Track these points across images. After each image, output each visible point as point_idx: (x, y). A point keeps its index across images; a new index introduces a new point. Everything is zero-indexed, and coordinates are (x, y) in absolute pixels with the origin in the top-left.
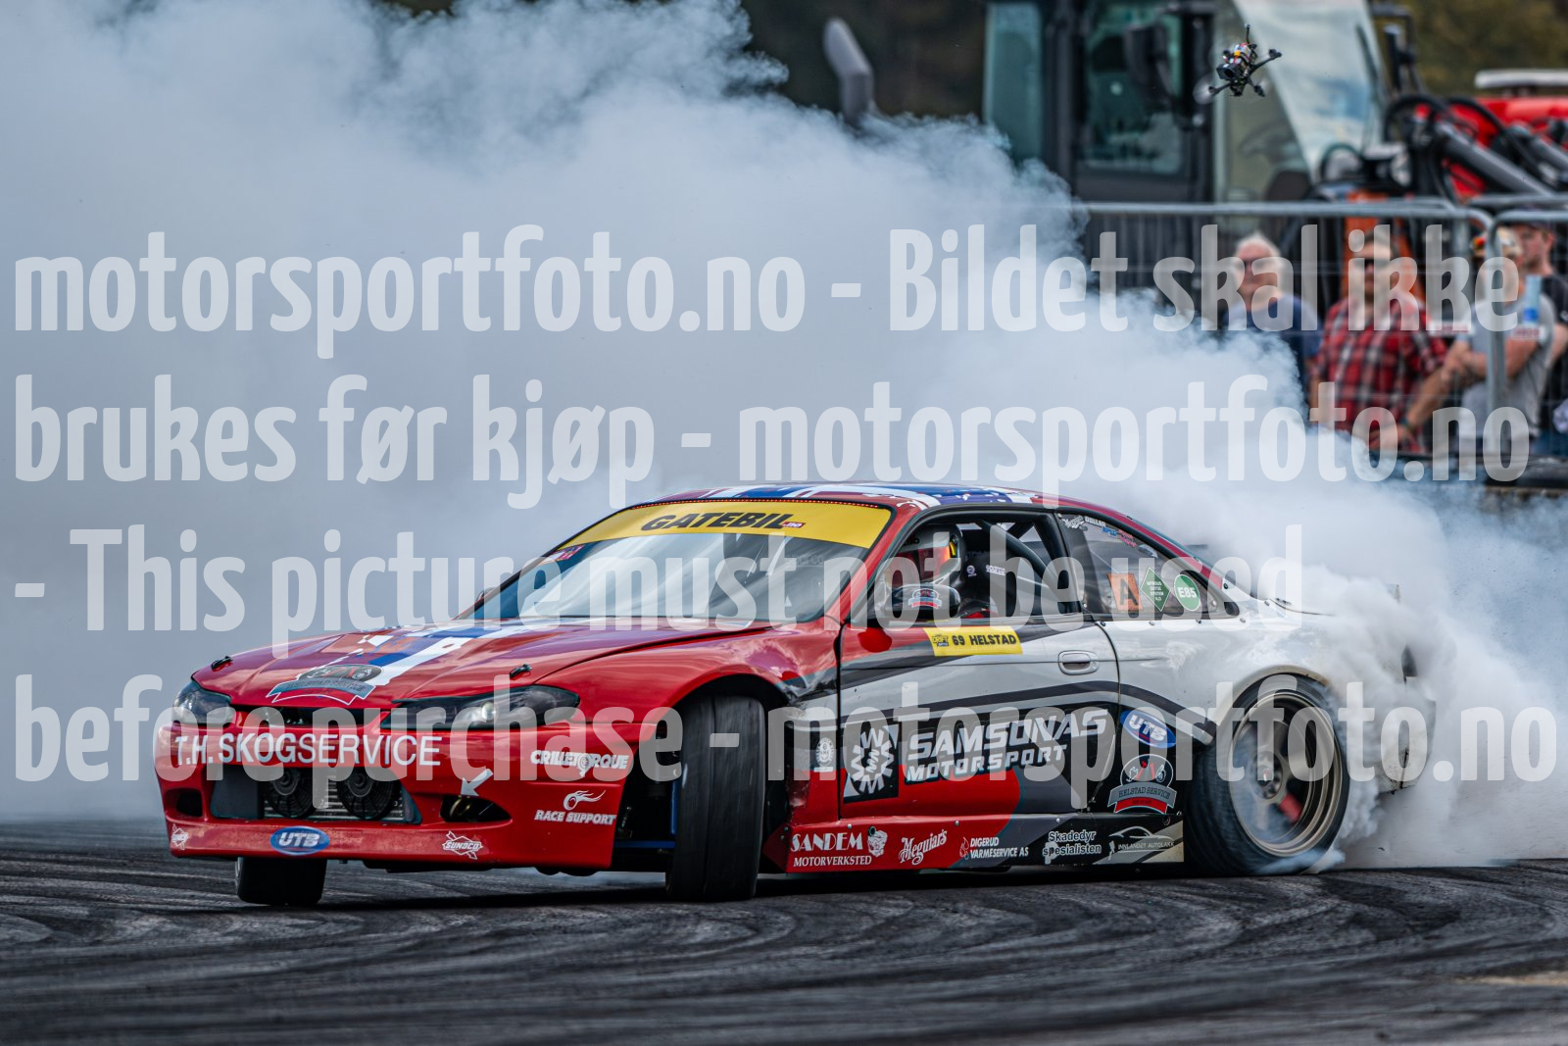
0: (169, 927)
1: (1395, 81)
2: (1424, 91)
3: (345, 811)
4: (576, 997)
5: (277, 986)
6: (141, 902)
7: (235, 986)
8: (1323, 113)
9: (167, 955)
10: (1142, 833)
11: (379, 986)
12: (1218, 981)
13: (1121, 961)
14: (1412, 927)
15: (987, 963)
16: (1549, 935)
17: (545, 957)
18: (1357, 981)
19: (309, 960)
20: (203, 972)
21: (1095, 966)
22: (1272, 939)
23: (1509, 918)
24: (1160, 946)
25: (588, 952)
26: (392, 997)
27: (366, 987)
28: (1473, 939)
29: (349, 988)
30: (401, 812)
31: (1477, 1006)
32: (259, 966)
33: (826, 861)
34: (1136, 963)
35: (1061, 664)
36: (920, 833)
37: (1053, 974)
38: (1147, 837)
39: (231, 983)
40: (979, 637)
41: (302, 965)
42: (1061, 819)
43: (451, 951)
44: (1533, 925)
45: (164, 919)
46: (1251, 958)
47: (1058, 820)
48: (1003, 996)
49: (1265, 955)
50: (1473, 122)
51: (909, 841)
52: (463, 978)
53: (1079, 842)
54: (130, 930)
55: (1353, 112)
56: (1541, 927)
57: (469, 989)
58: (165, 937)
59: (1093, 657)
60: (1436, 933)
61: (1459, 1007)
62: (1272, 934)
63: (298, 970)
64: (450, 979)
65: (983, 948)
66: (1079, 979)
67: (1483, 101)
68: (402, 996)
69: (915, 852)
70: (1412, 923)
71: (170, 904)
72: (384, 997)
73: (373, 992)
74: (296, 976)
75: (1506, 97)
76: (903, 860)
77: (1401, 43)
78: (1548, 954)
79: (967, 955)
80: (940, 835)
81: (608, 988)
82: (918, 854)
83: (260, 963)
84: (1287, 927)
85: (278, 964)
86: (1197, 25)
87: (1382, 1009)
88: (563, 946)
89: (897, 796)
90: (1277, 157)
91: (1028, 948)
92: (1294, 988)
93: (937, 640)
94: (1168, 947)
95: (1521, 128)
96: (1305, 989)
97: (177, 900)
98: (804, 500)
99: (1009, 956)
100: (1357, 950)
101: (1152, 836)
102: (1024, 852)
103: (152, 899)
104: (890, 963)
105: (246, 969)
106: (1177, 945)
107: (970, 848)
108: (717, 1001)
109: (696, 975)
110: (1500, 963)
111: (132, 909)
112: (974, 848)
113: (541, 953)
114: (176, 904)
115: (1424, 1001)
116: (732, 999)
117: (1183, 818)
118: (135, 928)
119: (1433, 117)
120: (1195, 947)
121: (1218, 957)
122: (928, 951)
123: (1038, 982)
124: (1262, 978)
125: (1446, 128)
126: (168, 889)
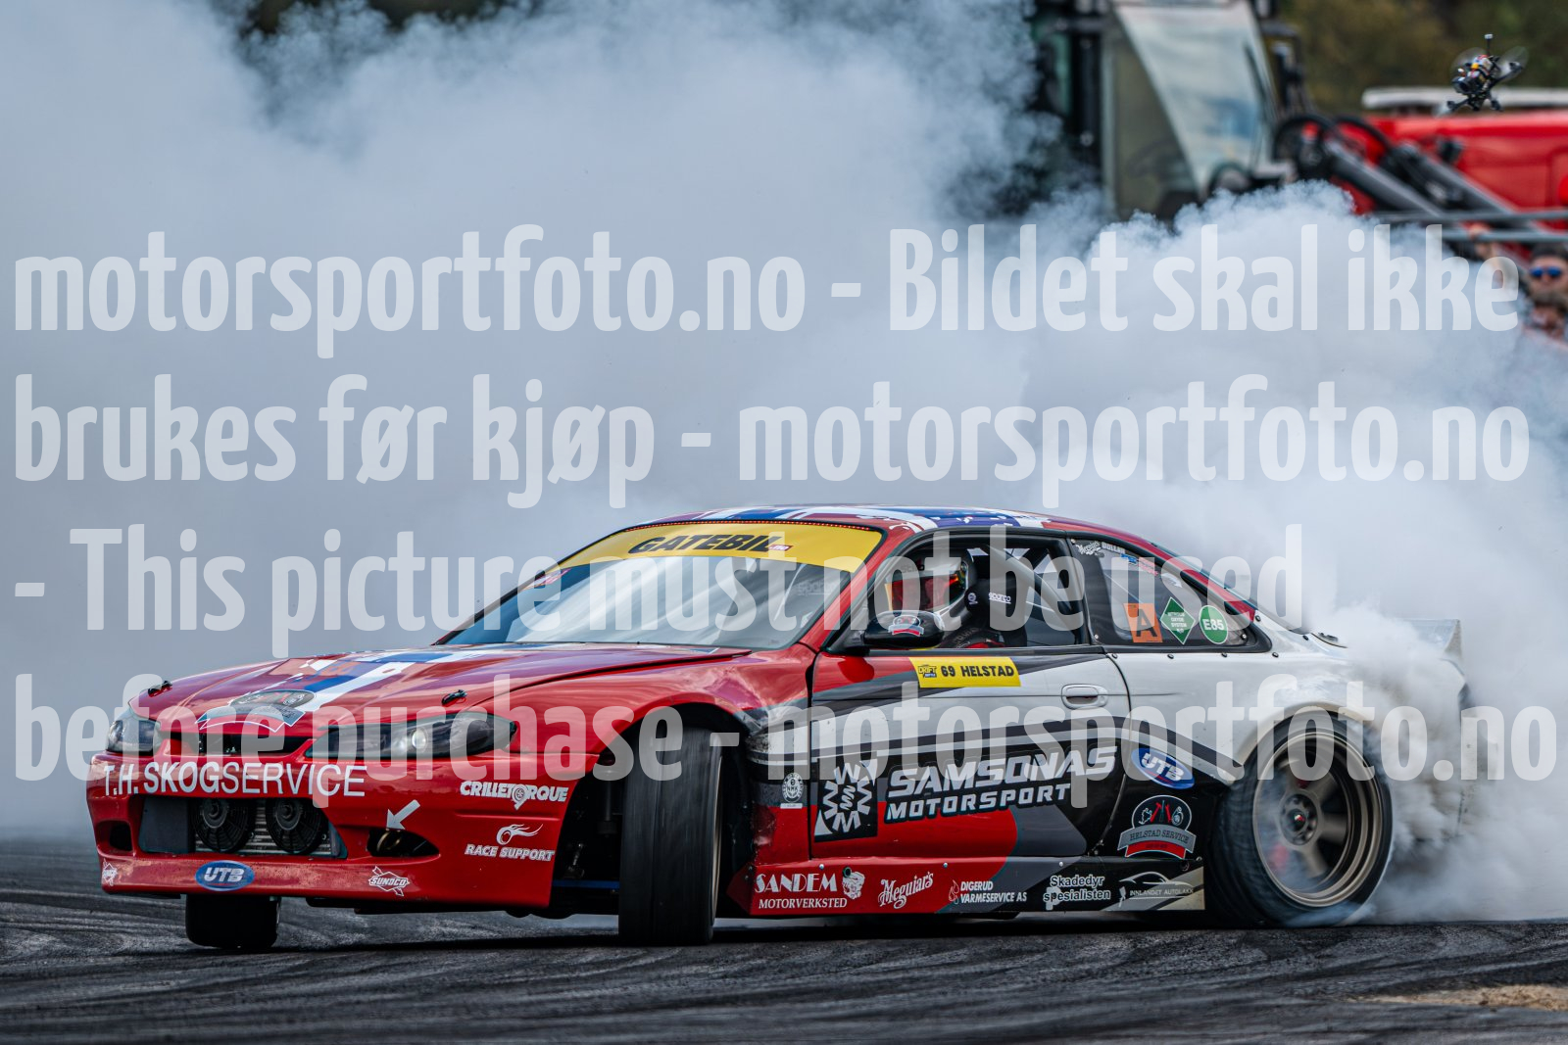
0: (59, 946)
1: (1283, 100)
2: (1312, 110)
3: (274, 844)
4: (466, 1017)
5: (167, 1006)
6: (30, 922)
7: (126, 1005)
8: (1212, 131)
9: (57, 974)
10: (1158, 879)
11: (269, 1005)
12: (1108, 1000)
13: (1013, 980)
14: (1304, 946)
15: (878, 982)
16: (1441, 954)
17: (437, 976)
18: (1250, 1000)
19: (199, 980)
20: (93, 992)
21: (984, 985)
22: (1163, 959)
23: (1401, 937)
24: (1052, 964)
25: (479, 971)
26: (283, 1017)
27: (256, 1006)
28: (1365, 958)
29: (240, 1008)
30: (329, 846)
31: (1370, 1026)
32: (148, 986)
33: (795, 904)
34: (1027, 983)
35: (1065, 698)
36: (902, 876)
37: (944, 993)
38: (1164, 883)
39: (121, 1002)
40: (972, 667)
41: (191, 985)
42: (1064, 864)
43: (341, 970)
44: (1424, 944)
45: (54, 939)
46: (1141, 977)
47: (1061, 863)
48: (893, 1015)
49: (1157, 974)
50: (1362, 141)
51: (889, 884)
52: (353, 998)
53: (1085, 887)
54: (19, 949)
55: (1242, 130)
56: (1433, 946)
57: (359, 1008)
58: (55, 957)
59: (1102, 690)
60: (1328, 951)
61: (1350, 1027)
62: (1164, 954)
63: (188, 990)
64: (340, 998)
65: (873, 967)
66: (970, 999)
67: (1372, 121)
68: (292, 1016)
69: (897, 895)
70: (1303, 942)
71: (60, 922)
72: (273, 1016)
73: (263, 1012)
74: (185, 995)
75: (1393, 116)
76: (883, 903)
77: (1289, 61)
78: (1439, 973)
79: (858, 974)
80: (925, 878)
81: (500, 1007)
82: (900, 897)
83: (150, 983)
84: (1178, 946)
85: (168, 984)
86: (1086, 45)
87: (1276, 1028)
88: (452, 965)
89: (875, 835)
90: (1164, 175)
91: (919, 967)
92: (1186, 1007)
93: (923, 671)
94: (1060, 965)
95: (1410, 147)
96: (1196, 1008)
97: (67, 919)
98: (795, 522)
99: (900, 975)
100: (1248, 969)
101: (1168, 882)
102: (1022, 897)
103: (41, 918)
104: (781, 983)
105: (137, 989)
106: (1068, 964)
107: (961, 892)
108: (609, 1019)
109: (587, 994)
110: (1391, 983)
111: (22, 928)
112: (965, 892)
113: (431, 972)
114: (66, 923)
115: (1317, 1020)
116: (623, 1018)
117: (1204, 863)
118: (25, 947)
119: (1321, 136)
120: (1087, 966)
121: (1109, 976)
122: (818, 971)
123: (930, 1001)
124: (1152, 997)
125: (1335, 147)
126: (59, 909)
